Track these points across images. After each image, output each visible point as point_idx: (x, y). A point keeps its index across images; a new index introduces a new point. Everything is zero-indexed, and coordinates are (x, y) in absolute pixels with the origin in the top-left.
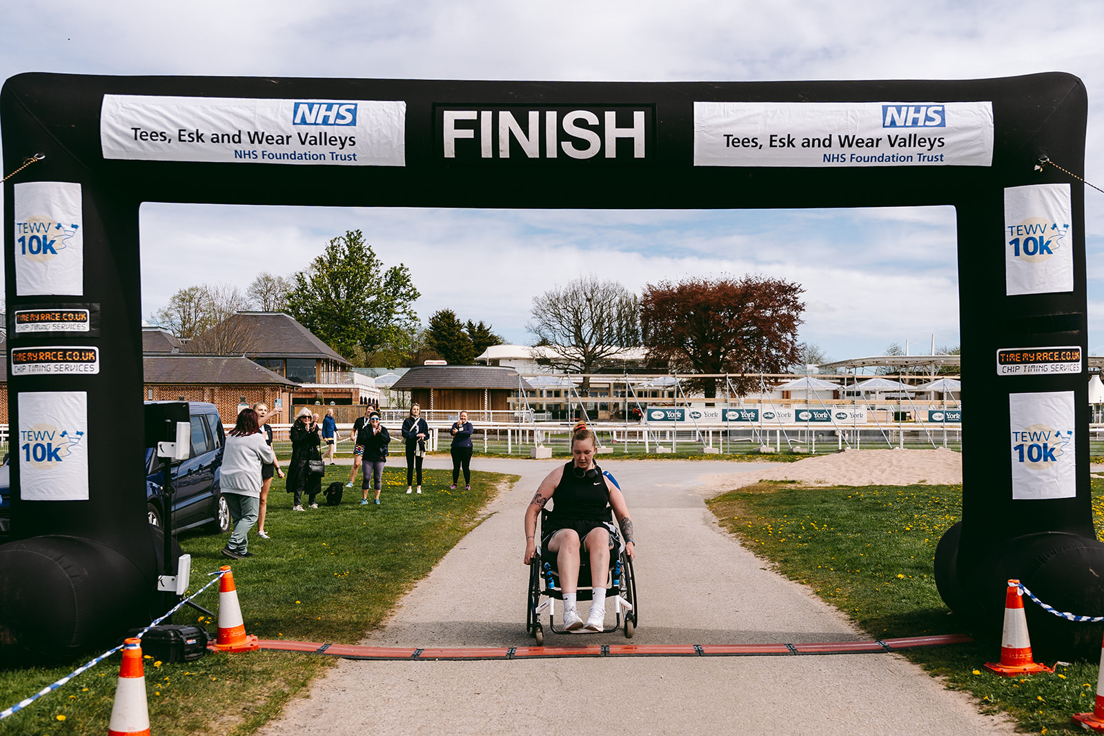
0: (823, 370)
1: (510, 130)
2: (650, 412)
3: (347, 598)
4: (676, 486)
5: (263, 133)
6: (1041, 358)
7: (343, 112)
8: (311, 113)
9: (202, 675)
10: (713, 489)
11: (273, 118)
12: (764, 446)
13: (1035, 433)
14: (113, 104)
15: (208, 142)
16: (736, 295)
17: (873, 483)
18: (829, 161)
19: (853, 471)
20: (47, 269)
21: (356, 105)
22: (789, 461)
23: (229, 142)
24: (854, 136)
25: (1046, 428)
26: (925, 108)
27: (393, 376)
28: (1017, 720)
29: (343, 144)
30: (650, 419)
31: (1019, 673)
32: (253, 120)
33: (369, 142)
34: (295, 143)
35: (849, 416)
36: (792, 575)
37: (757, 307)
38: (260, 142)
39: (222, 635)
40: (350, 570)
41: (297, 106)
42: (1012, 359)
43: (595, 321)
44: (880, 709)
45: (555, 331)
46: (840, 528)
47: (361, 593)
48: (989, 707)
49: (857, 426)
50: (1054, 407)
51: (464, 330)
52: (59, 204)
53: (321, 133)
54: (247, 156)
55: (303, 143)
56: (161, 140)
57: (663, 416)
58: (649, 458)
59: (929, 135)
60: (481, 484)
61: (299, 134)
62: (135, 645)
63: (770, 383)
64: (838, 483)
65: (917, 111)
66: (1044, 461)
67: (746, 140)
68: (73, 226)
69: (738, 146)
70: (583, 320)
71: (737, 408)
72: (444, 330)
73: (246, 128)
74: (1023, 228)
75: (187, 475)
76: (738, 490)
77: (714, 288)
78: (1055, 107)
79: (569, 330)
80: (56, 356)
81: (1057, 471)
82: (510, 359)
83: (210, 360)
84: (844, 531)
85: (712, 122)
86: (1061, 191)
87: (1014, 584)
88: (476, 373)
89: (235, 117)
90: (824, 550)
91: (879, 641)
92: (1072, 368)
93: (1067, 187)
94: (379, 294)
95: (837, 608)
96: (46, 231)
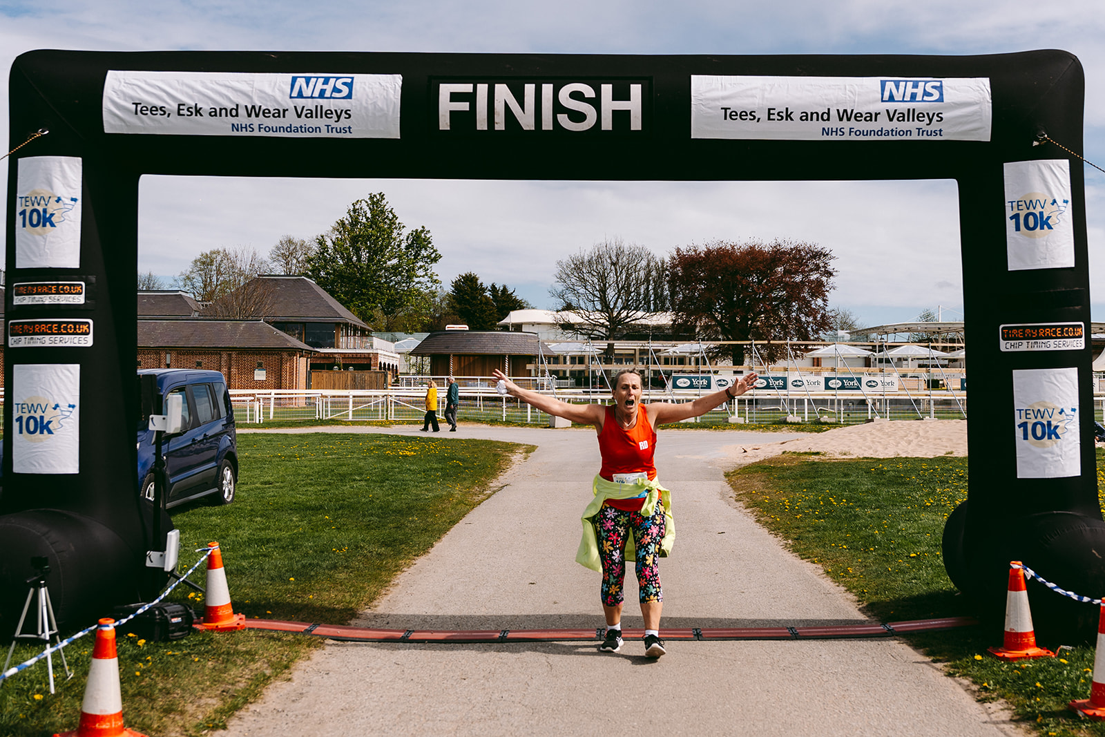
0: (854, 337)
1: (505, 102)
2: (675, 379)
3: (342, 576)
4: (697, 457)
5: (260, 106)
6: (1044, 334)
7: (339, 85)
8: (307, 86)
9: (185, 655)
10: (734, 461)
11: (270, 93)
12: (791, 416)
13: (1039, 410)
14: (115, 80)
15: (206, 115)
16: (765, 259)
17: (898, 455)
18: (828, 134)
19: (879, 442)
20: (45, 242)
21: (352, 78)
22: (816, 431)
23: (226, 116)
24: (852, 110)
25: (1049, 405)
26: (924, 83)
27: (412, 341)
28: (1014, 707)
29: (339, 117)
30: (675, 386)
31: (1021, 658)
32: (250, 94)
33: (364, 114)
34: (291, 116)
35: (880, 383)
36: (804, 554)
37: (787, 272)
38: (257, 115)
39: (209, 613)
40: (349, 545)
41: (294, 80)
42: (1015, 335)
43: (620, 287)
44: (877, 697)
45: (579, 296)
46: (858, 504)
47: (358, 570)
48: (988, 694)
49: (886, 395)
50: (1057, 384)
51: (488, 294)
53: (317, 106)
54: (244, 129)
55: (299, 116)
56: (161, 115)
57: (689, 383)
59: (926, 110)
60: (495, 455)
61: (295, 107)
62: (108, 626)
63: (800, 350)
64: (863, 454)
65: (915, 86)
66: (1048, 439)
67: (744, 114)
68: (72, 199)
69: (736, 119)
70: (607, 285)
71: (766, 375)
72: (467, 294)
73: (243, 102)
74: (1023, 203)
75: (191, 445)
76: (760, 462)
77: (742, 253)
78: (1051, 85)
79: (594, 295)
80: (51, 328)
81: (1061, 449)
82: (533, 324)
83: (228, 324)
84: (863, 507)
85: (709, 95)
86: (1059, 167)
87: (1016, 565)
88: (496, 338)
89: (234, 92)
90: (840, 527)
91: (884, 624)
92: (1075, 344)
93: (1065, 163)
94: (400, 257)
95: (846, 589)
96: (46, 205)
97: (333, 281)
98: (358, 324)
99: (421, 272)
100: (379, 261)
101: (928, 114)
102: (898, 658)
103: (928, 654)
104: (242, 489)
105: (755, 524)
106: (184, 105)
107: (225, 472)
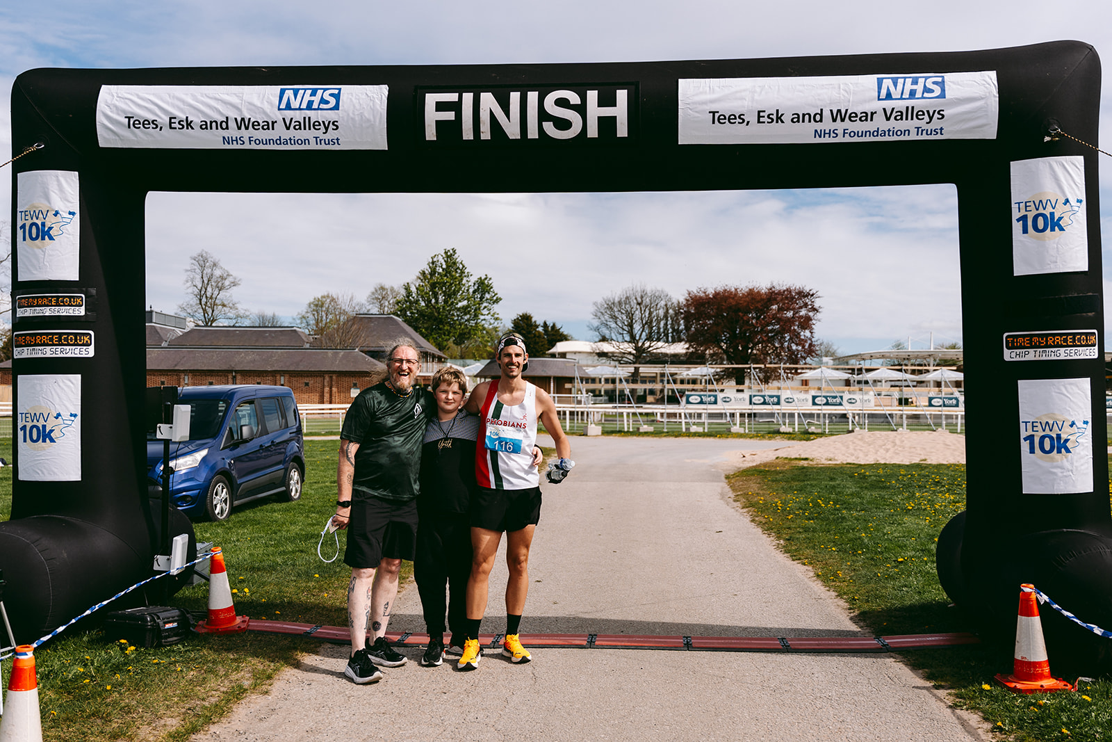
0: (836, 362)
1: (491, 110)
2: (688, 396)
4: (701, 461)
5: (250, 119)
6: (1054, 342)
7: (326, 97)
8: (295, 98)
9: (170, 663)
10: (734, 465)
11: (259, 105)
12: (783, 427)
13: (1047, 422)
14: (109, 94)
15: (197, 128)
16: (762, 300)
17: (878, 461)
18: (820, 137)
19: (860, 450)
20: (45, 255)
22: (804, 440)
23: (217, 128)
24: (847, 110)
25: (1059, 418)
26: (924, 79)
27: (478, 366)
29: (327, 129)
30: (688, 402)
31: (1036, 690)
32: (240, 107)
33: (351, 125)
34: (280, 128)
35: (858, 401)
36: (795, 556)
37: (780, 310)
38: (247, 128)
41: (282, 92)
42: (1021, 344)
43: (644, 322)
45: (612, 330)
46: (844, 506)
48: (1003, 736)
49: (865, 410)
50: (1067, 394)
51: (540, 329)
52: (57, 192)
53: (305, 118)
54: (235, 142)
55: (288, 128)
56: (153, 128)
57: (699, 400)
58: (683, 436)
59: (927, 107)
61: (284, 119)
62: (25, 654)
63: (791, 373)
64: (846, 460)
65: (915, 82)
66: (1058, 453)
67: (733, 117)
68: (70, 213)
69: (725, 123)
70: (634, 321)
71: (763, 394)
72: (523, 329)
73: (233, 114)
74: (1032, 204)
75: (258, 450)
76: (757, 466)
77: (743, 294)
78: (1066, 75)
79: (623, 329)
80: (51, 340)
81: (1072, 464)
82: (575, 353)
83: (330, 353)
84: (849, 509)
85: (697, 99)
86: (1073, 164)
87: (1028, 589)
88: (544, 364)
89: (223, 105)
90: (828, 529)
91: (878, 637)
92: (1088, 353)
93: (1080, 159)
94: (468, 299)
95: (836, 594)
96: (45, 219)
97: (417, 319)
98: (435, 353)
99: (485, 312)
100: (452, 303)
101: (928, 112)
102: (896, 680)
103: (928, 678)
105: (750, 523)
106: (175, 118)
107: (292, 474)
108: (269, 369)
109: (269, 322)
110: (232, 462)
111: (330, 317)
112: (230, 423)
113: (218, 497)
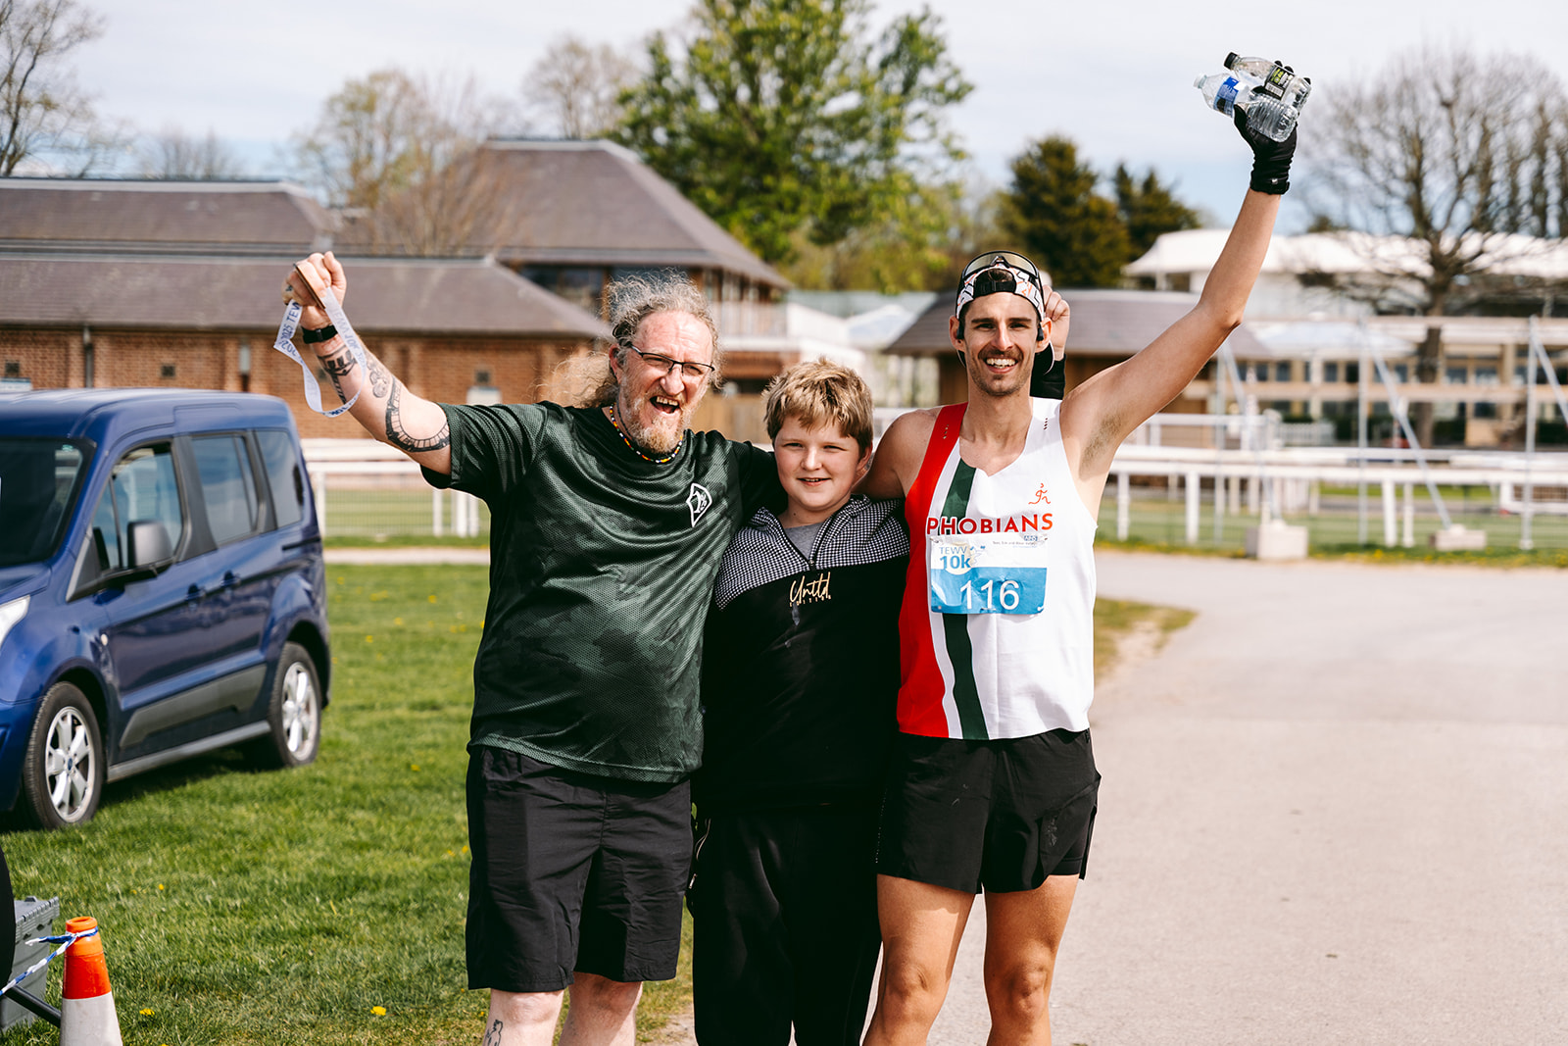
27: (894, 315)
51: (1105, 191)
70: (1427, 164)
72: (1048, 189)
75: (185, 603)
79: (1389, 193)
83: (401, 269)
88: (1114, 310)
94: (864, 89)
97: (686, 157)
98: (749, 270)
99: (919, 131)
100: (807, 102)
104: (354, 723)
107: (290, 679)
108: (202, 320)
109: (197, 163)
110: (104, 639)
111: (400, 145)
112: (94, 514)
113: (60, 752)
